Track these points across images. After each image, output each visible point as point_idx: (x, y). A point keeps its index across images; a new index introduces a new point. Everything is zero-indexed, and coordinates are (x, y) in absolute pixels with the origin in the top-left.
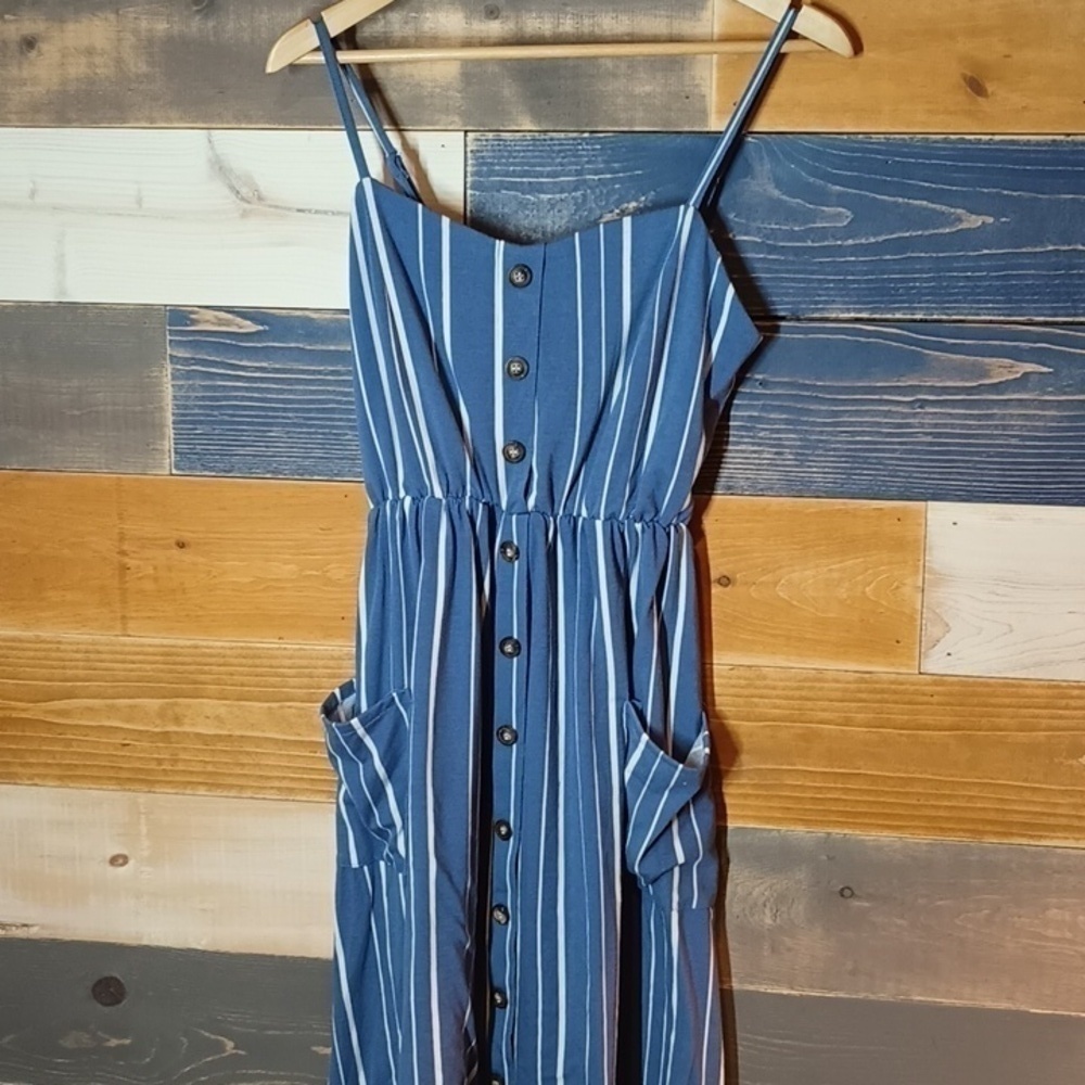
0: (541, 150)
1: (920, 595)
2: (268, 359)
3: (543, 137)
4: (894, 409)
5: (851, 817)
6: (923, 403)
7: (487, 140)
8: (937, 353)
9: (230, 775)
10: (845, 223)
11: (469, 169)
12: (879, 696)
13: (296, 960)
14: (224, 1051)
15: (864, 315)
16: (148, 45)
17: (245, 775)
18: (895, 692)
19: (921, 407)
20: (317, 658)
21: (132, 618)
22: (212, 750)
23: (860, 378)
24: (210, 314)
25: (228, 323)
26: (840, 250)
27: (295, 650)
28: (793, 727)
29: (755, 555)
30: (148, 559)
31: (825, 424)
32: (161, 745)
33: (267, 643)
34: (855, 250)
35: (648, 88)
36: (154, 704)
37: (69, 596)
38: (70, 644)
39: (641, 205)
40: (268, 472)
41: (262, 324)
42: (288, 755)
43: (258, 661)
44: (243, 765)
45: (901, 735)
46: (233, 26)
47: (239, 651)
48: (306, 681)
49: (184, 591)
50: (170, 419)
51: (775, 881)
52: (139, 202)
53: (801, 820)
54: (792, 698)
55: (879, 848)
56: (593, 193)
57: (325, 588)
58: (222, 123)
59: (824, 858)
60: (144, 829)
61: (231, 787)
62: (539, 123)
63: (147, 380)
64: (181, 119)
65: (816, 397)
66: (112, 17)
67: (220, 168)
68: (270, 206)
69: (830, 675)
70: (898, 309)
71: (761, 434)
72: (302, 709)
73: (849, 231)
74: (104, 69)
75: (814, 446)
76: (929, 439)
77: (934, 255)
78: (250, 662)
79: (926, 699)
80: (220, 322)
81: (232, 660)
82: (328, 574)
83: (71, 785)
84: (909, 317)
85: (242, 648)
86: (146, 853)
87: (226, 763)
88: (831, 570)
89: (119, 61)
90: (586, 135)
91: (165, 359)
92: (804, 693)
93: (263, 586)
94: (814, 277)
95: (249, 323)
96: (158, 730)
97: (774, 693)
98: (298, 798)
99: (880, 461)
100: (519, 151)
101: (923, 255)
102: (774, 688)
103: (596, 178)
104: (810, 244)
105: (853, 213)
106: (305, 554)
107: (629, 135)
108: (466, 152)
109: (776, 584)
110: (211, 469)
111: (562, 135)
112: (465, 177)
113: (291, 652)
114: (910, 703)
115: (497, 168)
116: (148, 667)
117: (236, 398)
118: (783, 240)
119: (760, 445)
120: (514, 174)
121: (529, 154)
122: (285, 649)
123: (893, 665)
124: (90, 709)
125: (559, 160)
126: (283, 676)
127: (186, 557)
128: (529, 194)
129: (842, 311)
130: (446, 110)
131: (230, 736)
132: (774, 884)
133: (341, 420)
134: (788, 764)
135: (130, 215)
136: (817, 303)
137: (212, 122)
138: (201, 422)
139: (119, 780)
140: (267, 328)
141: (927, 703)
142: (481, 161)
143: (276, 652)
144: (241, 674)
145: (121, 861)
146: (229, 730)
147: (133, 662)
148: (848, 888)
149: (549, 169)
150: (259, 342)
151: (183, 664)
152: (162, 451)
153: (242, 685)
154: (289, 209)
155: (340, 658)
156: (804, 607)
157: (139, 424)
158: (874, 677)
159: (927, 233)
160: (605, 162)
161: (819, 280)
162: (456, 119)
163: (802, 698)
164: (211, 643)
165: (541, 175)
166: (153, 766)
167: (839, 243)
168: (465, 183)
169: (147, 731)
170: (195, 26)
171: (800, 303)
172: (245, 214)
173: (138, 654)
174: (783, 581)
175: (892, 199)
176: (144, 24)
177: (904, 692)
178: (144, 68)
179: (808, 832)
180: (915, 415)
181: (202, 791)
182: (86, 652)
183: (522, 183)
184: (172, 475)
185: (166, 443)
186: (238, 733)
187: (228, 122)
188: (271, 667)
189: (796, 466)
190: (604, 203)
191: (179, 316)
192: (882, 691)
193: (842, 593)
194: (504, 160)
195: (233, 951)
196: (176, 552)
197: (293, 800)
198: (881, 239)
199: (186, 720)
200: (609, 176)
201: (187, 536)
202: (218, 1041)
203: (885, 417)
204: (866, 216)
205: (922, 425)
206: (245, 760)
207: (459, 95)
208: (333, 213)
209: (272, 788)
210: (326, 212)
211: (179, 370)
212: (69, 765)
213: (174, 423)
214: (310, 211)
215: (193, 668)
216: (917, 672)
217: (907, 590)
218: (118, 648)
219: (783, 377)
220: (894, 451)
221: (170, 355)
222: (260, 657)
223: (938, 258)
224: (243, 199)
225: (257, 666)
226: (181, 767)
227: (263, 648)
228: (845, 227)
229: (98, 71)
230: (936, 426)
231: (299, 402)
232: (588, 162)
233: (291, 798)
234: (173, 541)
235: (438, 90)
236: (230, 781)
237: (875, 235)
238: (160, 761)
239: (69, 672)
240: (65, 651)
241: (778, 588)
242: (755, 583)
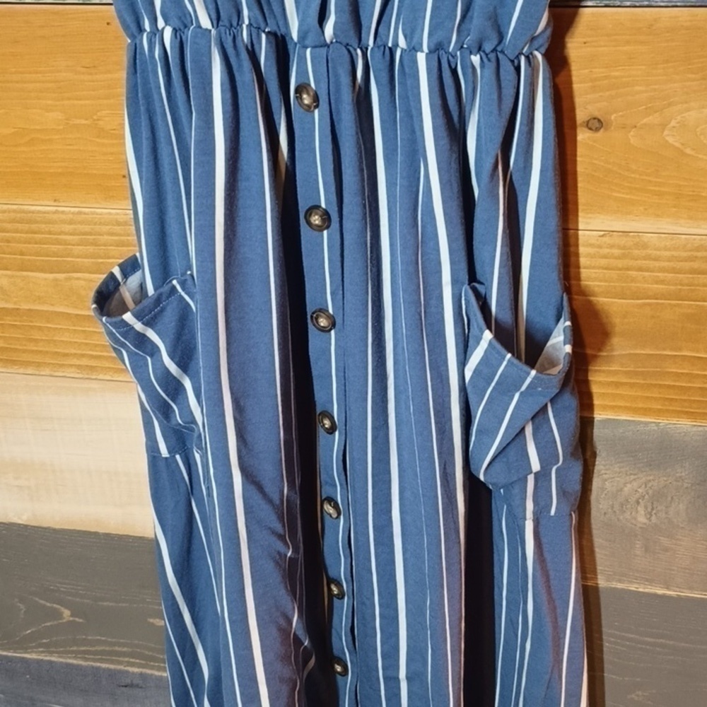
9: (24, 351)
13: (121, 538)
14: (63, 618)
17: (40, 352)
20: (100, 224)
27: (73, 213)
28: (678, 305)
29: (638, 88)
33: (42, 206)
43: (34, 226)
44: (36, 341)
47: (13, 215)
48: (91, 249)
51: (651, 478)
53: (687, 413)
54: (680, 272)
57: (98, 140)
78: (26, 227)
81: (7, 226)
82: (101, 123)
85: (14, 211)
87: (18, 339)
92: (696, 265)
93: (28, 138)
97: (657, 264)
98: (101, 377)
102: (656, 259)
106: (69, 99)
109: (663, 126)
113: (71, 216)
122: (63, 212)
126: (66, 243)
131: (18, 309)
132: (650, 481)
134: (672, 349)
143: (55, 217)
144: (19, 241)
146: (15, 303)
153: (22, 254)
156: (700, 156)
163: (693, 271)
174: (673, 123)
179: (694, 426)
186: (25, 306)
188: (50, 233)
195: (57, 527)
197: (96, 379)
202: (55, 609)
206: (37, 335)
209: (71, 366)
222: (36, 222)
225: (35, 233)
227: (39, 212)
233: (94, 377)
236: (25, 357)
241: (666, 132)
242: (635, 127)
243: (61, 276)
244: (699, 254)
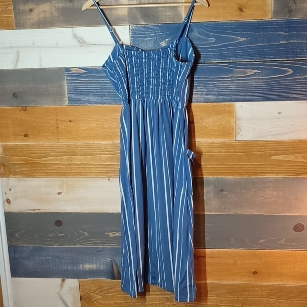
0: (146, 29)
1: (235, 123)
2: (88, 78)
3: (146, 25)
4: (227, 82)
5: (223, 173)
6: (233, 80)
7: (134, 27)
8: (236, 69)
9: (84, 173)
10: (214, 41)
11: (131, 33)
12: (227, 146)
13: (100, 213)
14: (85, 235)
15: (219, 61)
16: (58, 9)
17: (87, 172)
18: (230, 145)
19: (233, 81)
20: (102, 145)
21: (60, 138)
22: (79, 167)
23: (219, 76)
24: (74, 69)
25: (79, 71)
26: (214, 47)
28: (208, 154)
29: (198, 116)
30: (63, 125)
31: (212, 86)
32: (68, 167)
33: (90, 142)
34: (216, 47)
35: (169, 14)
36: (66, 157)
37: (46, 134)
38: (46, 145)
39: (169, 40)
40: (89, 104)
41: (86, 71)
42: (96, 167)
44: (87, 170)
45: (232, 154)
46: (76, 4)
47: (84, 144)
48: (100, 150)
49: (71, 132)
50: (66, 93)
52: (57, 44)
53: (211, 175)
54: (208, 148)
55: (229, 180)
56: (158, 37)
57: (103, 129)
58: (75, 26)
59: (217, 183)
60: (65, 186)
61: (84, 175)
62: (146, 23)
63: (61, 84)
64: (66, 26)
65: (210, 80)
66: (49, 3)
67: (75, 36)
68: (87, 44)
69: (216, 142)
70: (226, 60)
71: (198, 89)
72: (99, 157)
73: (215, 43)
74: (48, 15)
75: (209, 91)
76: (235, 88)
77: (234, 47)
78: (87, 147)
79: (237, 146)
80: (77, 71)
81: (83, 147)
82: (104, 126)
83: (48, 177)
84: (229, 61)
85: (85, 144)
86: (66, 191)
87: (83, 170)
88: (215, 119)
89: (52, 13)
90: (156, 25)
91: (65, 79)
92: (210, 146)
93: (89, 129)
94: (208, 54)
95: (83, 70)
96: (67, 163)
98: (99, 177)
99: (224, 94)
100: (141, 29)
101: (231, 47)
102: (204, 146)
103: (159, 34)
104: (206, 46)
105: (216, 39)
106: (98, 122)
107: (166, 24)
108: (130, 30)
109: (203, 122)
110: (76, 104)
111: (151, 25)
112: (130, 35)
113: (96, 144)
114: (234, 147)
115: (137, 33)
116: (64, 149)
117: (81, 87)
118: (201, 46)
119: (198, 92)
120: (141, 34)
121: (144, 29)
123: (229, 139)
124: (52, 159)
125: (150, 31)
126: (95, 149)
127: (72, 124)
128: (144, 38)
129: (214, 61)
130: (125, 21)
131: (83, 164)
133: (105, 91)
135: (55, 48)
136: (209, 59)
137: (73, 26)
138: (73, 93)
139: (59, 175)
140: (87, 71)
141: (238, 147)
142: (133, 32)
143: (93, 144)
144: (85, 150)
145: (60, 193)
146: (83, 162)
147: (61, 148)
148: (222, 189)
149: (148, 33)
150: (85, 74)
151: (72, 148)
152: (65, 100)
153: (86, 152)
154: (91, 44)
155: (107, 145)
156: (209, 127)
157: (59, 95)
158: (225, 142)
159: (232, 43)
160: (160, 30)
161: (209, 54)
162: (127, 22)
163: (210, 148)
164: (78, 143)
165: (147, 34)
166: (66, 171)
167: (213, 46)
168: (130, 37)
169: (65, 164)
170: (68, 5)
171: (205, 60)
172: (81, 46)
173: (62, 146)
174: (205, 122)
175: (224, 35)
176: (57, 5)
177: (233, 145)
178: (57, 14)
179: (213, 177)
180: (231, 83)
181: (78, 176)
182: (50, 147)
183: (142, 36)
184: (67, 105)
185: (66, 98)
186: (85, 163)
187: (77, 26)
188: (92, 148)
189: (206, 96)
190: (161, 40)
191: (67, 70)
192: (228, 145)
193: (218, 124)
194: (138, 31)
195: (86, 212)
196: (69, 123)
198: (222, 44)
199: (73, 161)
200: (162, 33)
201: (71, 119)
202: (84, 233)
203: (225, 84)
204: (218, 39)
205: (233, 85)
206: (87, 169)
207: (127, 17)
208: (101, 45)
209: (93, 175)
210: (99, 45)
211: (68, 82)
212: (47, 172)
213: (68, 94)
214: (96, 45)
215: (74, 149)
216: (235, 140)
217: (232, 122)
218: (57, 145)
219: (202, 76)
220: (227, 91)
221: (66, 79)
222: (89, 146)
223: (234, 48)
224: (81, 43)
225: (89, 148)
226: (73, 171)
227: (90, 144)
228: (214, 42)
229: (47, 16)
230: (236, 85)
231: (95, 87)
232: (157, 31)
234: (68, 121)
235: (123, 16)
236: (84, 174)
237: (220, 44)
238: (68, 170)
239: (47, 152)
240: (45, 147)
241: (203, 123)
242: (198, 123)
243: (93, 156)
244: (210, 144)
